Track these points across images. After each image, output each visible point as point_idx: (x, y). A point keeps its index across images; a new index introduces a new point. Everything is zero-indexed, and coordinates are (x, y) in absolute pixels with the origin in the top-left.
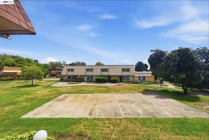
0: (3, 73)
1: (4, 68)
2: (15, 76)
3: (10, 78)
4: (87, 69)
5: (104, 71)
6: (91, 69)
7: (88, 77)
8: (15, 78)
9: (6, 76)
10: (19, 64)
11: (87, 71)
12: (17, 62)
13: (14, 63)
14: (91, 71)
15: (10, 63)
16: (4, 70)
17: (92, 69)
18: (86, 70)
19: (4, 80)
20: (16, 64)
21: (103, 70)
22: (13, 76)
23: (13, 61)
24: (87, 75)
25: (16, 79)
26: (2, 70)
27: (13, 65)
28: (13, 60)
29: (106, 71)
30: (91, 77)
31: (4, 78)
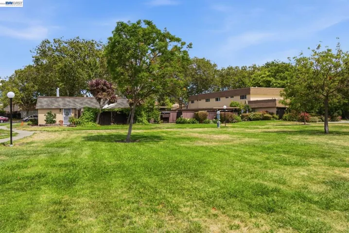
0: (250, 102)
1: (251, 92)
2: (271, 110)
3: (261, 114)
8: (272, 114)
9: (254, 110)
10: (279, 81)
12: (274, 76)
13: (269, 79)
15: (262, 80)
16: (251, 96)
19: (250, 120)
20: (274, 81)
22: (268, 110)
23: (268, 74)
25: (273, 117)
26: (247, 96)
27: (268, 84)
28: (267, 72)
31: (251, 115)
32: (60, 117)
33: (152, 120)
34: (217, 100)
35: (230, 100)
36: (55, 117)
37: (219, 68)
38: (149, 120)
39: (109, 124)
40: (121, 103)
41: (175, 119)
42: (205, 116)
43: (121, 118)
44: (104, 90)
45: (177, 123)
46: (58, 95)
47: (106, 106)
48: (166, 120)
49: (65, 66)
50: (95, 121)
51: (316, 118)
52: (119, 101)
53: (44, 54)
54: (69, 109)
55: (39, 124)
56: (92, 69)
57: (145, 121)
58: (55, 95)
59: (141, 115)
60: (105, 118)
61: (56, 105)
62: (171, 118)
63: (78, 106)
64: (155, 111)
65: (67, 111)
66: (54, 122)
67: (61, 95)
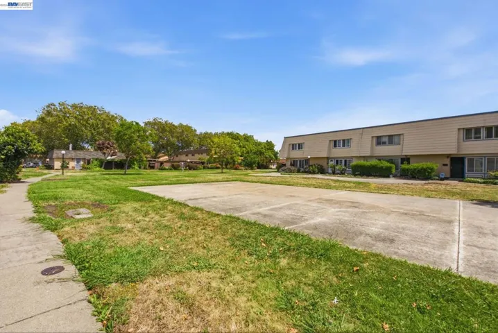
4: (335, 141)
5: (384, 143)
6: (344, 141)
7: (337, 161)
11: (335, 146)
14: (344, 146)
17: (348, 140)
18: (333, 144)
21: (384, 140)
24: (334, 158)
29: (391, 142)
30: (346, 161)
31: (209, 166)
32: (72, 164)
33: (143, 167)
34: (193, 155)
35: (200, 156)
36: (68, 164)
37: (198, 132)
38: (140, 168)
39: (111, 169)
40: (120, 157)
41: (159, 167)
42: (179, 166)
43: (120, 165)
44: (108, 148)
45: (159, 169)
46: (71, 149)
47: (109, 158)
48: (152, 167)
49: (70, 125)
50: (101, 167)
51: (243, 168)
52: (119, 154)
53: (49, 113)
54: (80, 159)
55: (55, 168)
56: (94, 129)
57: (137, 168)
58: (69, 149)
59: (134, 164)
60: (108, 165)
61: (69, 156)
62: (156, 167)
63: (87, 157)
64: (145, 162)
65: (78, 160)
66: (68, 167)
67: (73, 149)
